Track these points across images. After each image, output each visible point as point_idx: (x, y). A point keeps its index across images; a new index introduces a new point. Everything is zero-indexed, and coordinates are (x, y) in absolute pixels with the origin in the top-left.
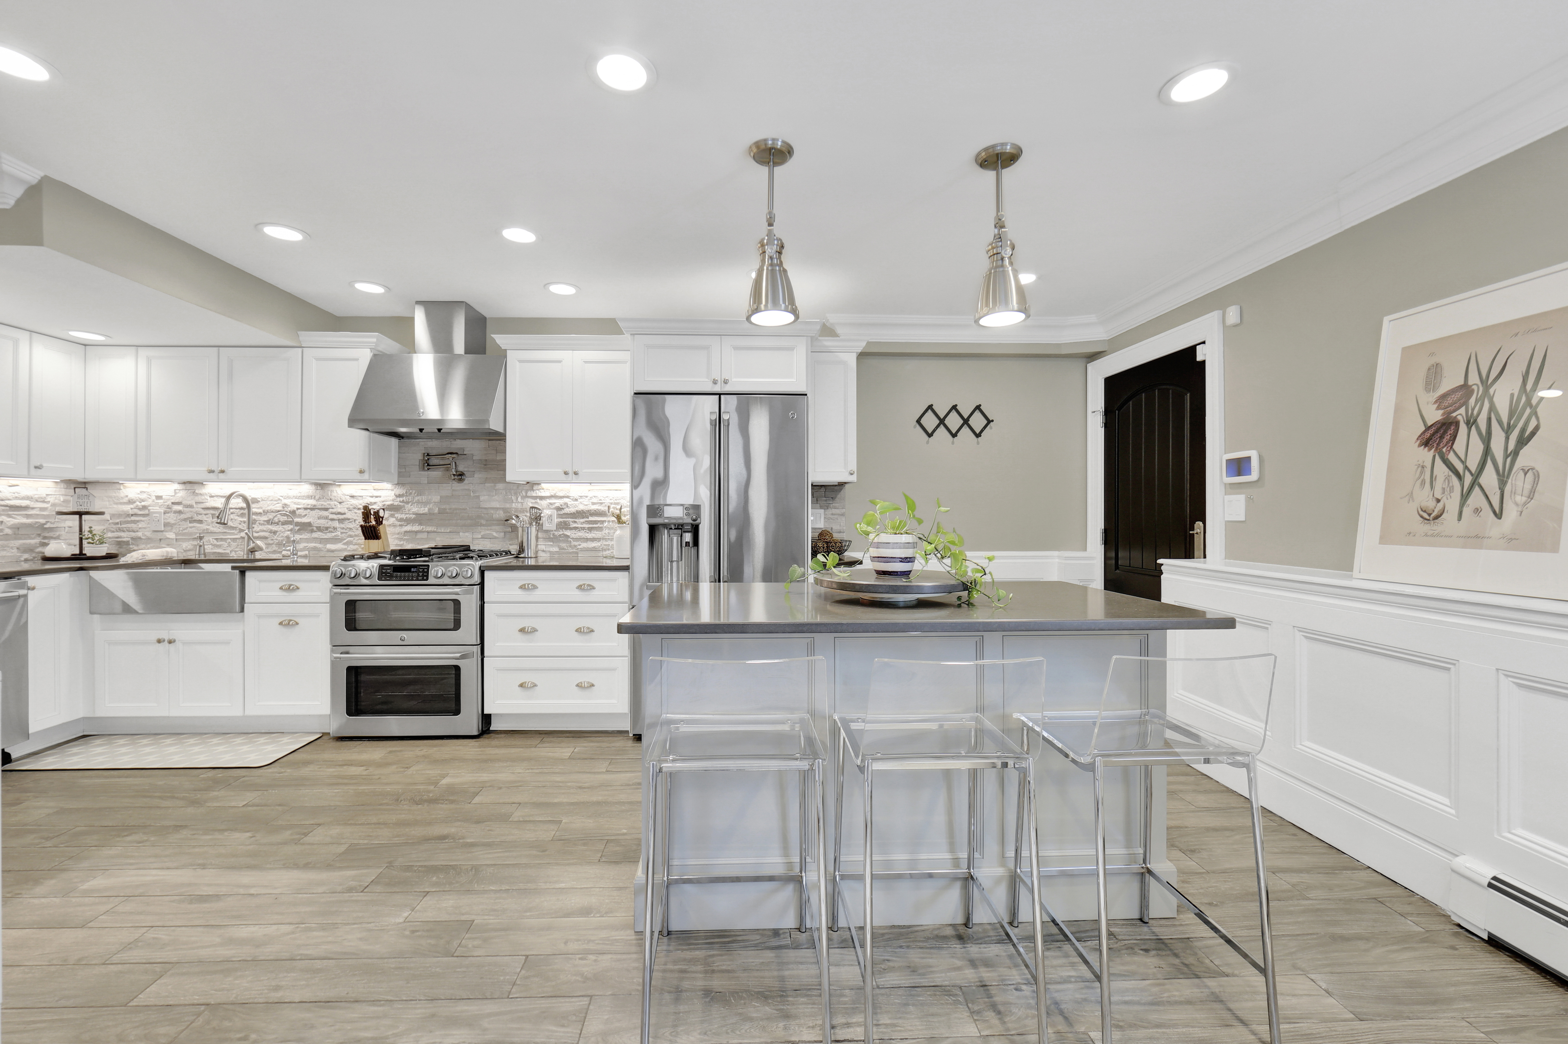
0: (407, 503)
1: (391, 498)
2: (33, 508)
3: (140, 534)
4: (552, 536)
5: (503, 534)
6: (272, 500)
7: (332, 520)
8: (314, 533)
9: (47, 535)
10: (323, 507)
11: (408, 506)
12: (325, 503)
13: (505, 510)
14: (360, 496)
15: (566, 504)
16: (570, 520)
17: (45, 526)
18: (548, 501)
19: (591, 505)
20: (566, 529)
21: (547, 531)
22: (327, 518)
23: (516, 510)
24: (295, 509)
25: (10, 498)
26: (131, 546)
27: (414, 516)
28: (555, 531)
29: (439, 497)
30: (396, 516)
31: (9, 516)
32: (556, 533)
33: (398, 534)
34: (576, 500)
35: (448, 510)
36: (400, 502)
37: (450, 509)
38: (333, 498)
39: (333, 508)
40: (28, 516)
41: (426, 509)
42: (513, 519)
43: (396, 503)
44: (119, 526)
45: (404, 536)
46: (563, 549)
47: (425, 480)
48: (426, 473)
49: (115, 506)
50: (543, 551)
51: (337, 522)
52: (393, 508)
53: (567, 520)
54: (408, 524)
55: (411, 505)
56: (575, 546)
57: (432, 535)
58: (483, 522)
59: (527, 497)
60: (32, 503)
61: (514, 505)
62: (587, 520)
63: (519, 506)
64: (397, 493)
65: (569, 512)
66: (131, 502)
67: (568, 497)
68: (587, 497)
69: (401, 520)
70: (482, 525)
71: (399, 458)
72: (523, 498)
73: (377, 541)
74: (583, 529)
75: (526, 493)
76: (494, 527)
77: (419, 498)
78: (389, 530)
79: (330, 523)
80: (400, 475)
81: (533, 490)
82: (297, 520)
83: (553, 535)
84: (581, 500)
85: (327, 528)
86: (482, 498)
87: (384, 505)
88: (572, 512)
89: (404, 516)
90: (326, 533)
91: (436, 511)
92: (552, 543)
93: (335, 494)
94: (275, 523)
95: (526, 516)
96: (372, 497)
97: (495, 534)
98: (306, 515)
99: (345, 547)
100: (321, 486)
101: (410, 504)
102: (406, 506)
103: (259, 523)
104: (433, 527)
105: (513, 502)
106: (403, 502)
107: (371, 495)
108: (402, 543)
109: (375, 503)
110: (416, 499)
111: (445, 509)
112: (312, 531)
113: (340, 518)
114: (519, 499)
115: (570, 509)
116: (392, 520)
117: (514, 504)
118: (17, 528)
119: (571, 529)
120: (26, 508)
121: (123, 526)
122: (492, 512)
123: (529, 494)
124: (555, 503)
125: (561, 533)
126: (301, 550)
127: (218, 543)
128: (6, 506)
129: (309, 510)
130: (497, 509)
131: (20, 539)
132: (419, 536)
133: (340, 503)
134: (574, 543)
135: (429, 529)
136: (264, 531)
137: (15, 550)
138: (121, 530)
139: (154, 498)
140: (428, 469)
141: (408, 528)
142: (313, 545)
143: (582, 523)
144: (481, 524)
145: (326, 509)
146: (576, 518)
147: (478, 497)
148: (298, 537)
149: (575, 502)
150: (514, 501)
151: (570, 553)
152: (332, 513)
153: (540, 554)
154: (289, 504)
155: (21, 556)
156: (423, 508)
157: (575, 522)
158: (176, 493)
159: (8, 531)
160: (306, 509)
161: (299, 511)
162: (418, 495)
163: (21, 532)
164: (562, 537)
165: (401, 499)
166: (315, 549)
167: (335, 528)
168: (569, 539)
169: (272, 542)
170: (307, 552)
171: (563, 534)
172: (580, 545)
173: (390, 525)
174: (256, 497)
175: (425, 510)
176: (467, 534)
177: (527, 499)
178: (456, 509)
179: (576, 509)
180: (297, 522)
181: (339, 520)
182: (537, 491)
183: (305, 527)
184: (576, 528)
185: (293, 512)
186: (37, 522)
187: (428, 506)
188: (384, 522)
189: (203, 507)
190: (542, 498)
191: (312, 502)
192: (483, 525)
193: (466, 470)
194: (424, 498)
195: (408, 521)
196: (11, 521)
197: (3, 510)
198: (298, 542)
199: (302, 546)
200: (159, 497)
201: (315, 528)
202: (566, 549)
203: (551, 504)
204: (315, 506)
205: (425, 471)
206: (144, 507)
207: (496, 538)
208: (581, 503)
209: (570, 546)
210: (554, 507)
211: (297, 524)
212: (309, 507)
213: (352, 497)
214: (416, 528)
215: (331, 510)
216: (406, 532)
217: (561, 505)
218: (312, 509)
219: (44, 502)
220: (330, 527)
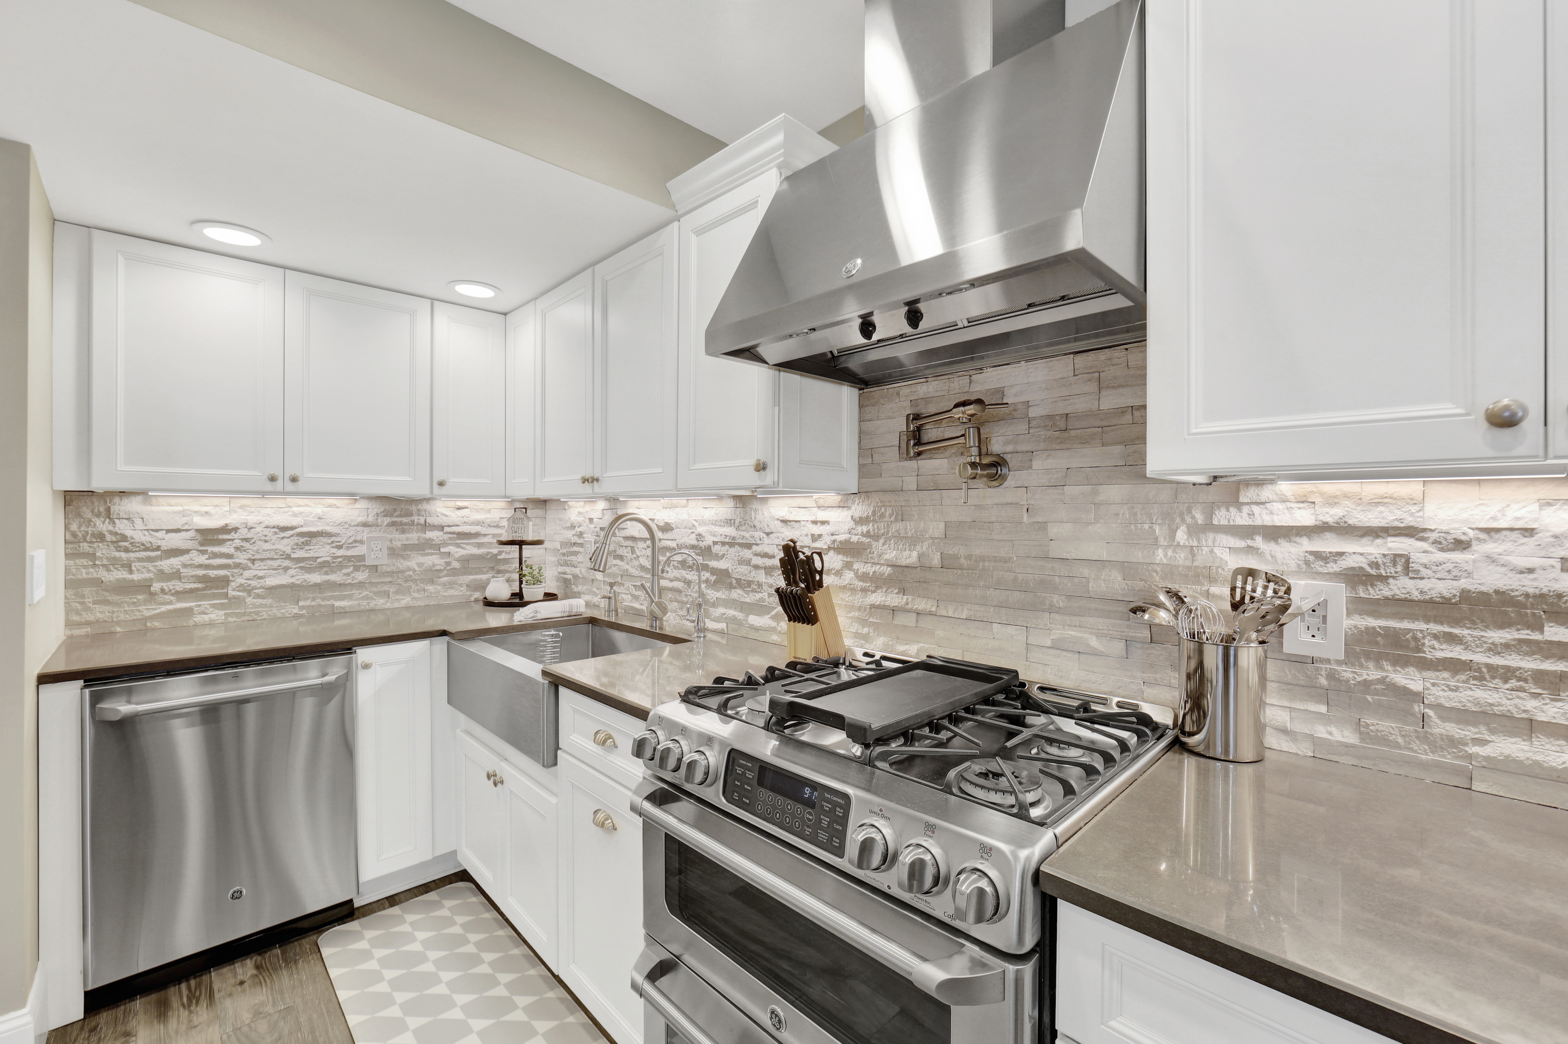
0: (876, 537)
1: (846, 527)
2: (485, 535)
3: (577, 571)
4: (1323, 681)
5: (1121, 645)
6: (686, 527)
7: (756, 567)
8: (733, 591)
9: (502, 568)
10: (744, 541)
11: (878, 546)
12: (747, 535)
13: (1127, 569)
14: (796, 521)
15: (1405, 563)
16: (1423, 626)
17: (499, 557)
18: (1307, 545)
19: (1557, 573)
20: (1401, 662)
21: (1299, 661)
22: (748, 562)
23: (1170, 570)
24: (711, 544)
25: (458, 523)
26: (573, 587)
27: (888, 570)
28: (1339, 662)
29: (942, 525)
30: (855, 566)
31: (458, 546)
32: (1347, 673)
33: (859, 609)
34: (1461, 545)
35: (962, 561)
36: (863, 535)
37: (969, 557)
38: (757, 524)
39: (757, 545)
40: (479, 545)
41: (915, 554)
42: (1160, 605)
43: (855, 539)
44: (566, 558)
45: (871, 615)
46: (1383, 740)
47: (911, 483)
48: (913, 464)
49: (563, 531)
50: (1284, 731)
51: (763, 571)
52: (845, 548)
53: (1405, 625)
54: (877, 588)
55: (884, 544)
56: (1453, 742)
57: (927, 623)
58: (1058, 600)
59: (1210, 527)
60: (484, 529)
61: (1160, 555)
62: (1536, 636)
63: (1181, 558)
64: (857, 515)
65: (1416, 595)
66: (573, 527)
67: (1411, 532)
68: (1529, 532)
69: (864, 577)
70: (1052, 609)
71: (861, 432)
72: (1195, 530)
73: (810, 626)
74: (1508, 673)
75: (1210, 515)
76: (1090, 621)
77: (900, 525)
78: (839, 600)
79: (753, 573)
80: (863, 471)
81: (1239, 505)
82: (713, 564)
83: (1332, 676)
84: (1491, 547)
85: (749, 583)
86: (1054, 530)
87: (834, 541)
88: (1434, 594)
89: (869, 569)
90: (747, 593)
91: (936, 561)
92: (1323, 709)
93: (759, 517)
94: (689, 567)
95: (1207, 595)
96: (815, 522)
97: (1094, 642)
98: (724, 555)
99: (773, 624)
100: (741, 501)
101: (882, 541)
102: (874, 544)
103: (673, 566)
104: (930, 602)
105: (1156, 543)
106: (867, 535)
107: (813, 518)
108: (865, 630)
109: (820, 536)
110: (894, 528)
111: (956, 557)
112: (731, 587)
113: (767, 565)
114: (1181, 536)
115: (1421, 584)
116: (849, 576)
117: (1160, 552)
118: (466, 561)
119: (1426, 665)
120: (477, 535)
121: (569, 558)
122: (1086, 572)
123: (1221, 517)
124: (1341, 554)
125: (1372, 674)
126: (717, 620)
127: (636, 593)
128: (453, 533)
129: (727, 547)
130: (1101, 564)
131: (470, 574)
132: (900, 619)
133: (768, 534)
134: (1440, 728)
135: (921, 604)
136: (677, 579)
137: (464, 588)
138: (566, 564)
139: (588, 521)
140: (919, 454)
141: (877, 598)
142: (731, 612)
143: (1494, 649)
144: (1051, 606)
145: (749, 546)
146: (1457, 622)
147: (1042, 526)
148: (712, 594)
149: (1457, 556)
150: (1162, 541)
151: (1425, 766)
152: (756, 555)
153: (1272, 740)
154: (704, 534)
155: (471, 596)
156: (907, 553)
157: (1452, 639)
158: (603, 514)
159: (456, 565)
160: (724, 544)
161: (716, 547)
162: (896, 520)
163: (472, 565)
164: (1376, 693)
165: (865, 529)
166: (734, 620)
167: (760, 585)
168: (1417, 708)
169: (685, 599)
170: (723, 626)
171: (1382, 681)
172: (1483, 742)
173: (843, 588)
174: (670, 521)
175: (910, 557)
176: (1010, 630)
177: (1211, 536)
178: (983, 559)
179: (1464, 583)
180: (713, 568)
181: (765, 568)
182: (1256, 509)
183: (723, 578)
184: (1455, 666)
185: (706, 551)
186: (488, 553)
187: (918, 548)
188: (827, 580)
189: (623, 535)
190: (1275, 533)
191: (730, 531)
192: (1059, 611)
193: (1009, 448)
194: (909, 527)
195: (877, 582)
196: (459, 552)
197: (450, 539)
198: (714, 605)
199: (720, 611)
200: (591, 520)
201: (734, 581)
202: (1397, 745)
203: (1318, 555)
204: (734, 538)
205: (911, 459)
206: (580, 535)
207: (1095, 653)
208: (1491, 559)
209: (1425, 738)
210: (1333, 567)
211: (714, 571)
212: (727, 540)
213: (785, 522)
214: (894, 599)
215: (755, 548)
216: (873, 606)
217: (1375, 565)
218: (731, 545)
219: (497, 526)
220: (753, 582)
